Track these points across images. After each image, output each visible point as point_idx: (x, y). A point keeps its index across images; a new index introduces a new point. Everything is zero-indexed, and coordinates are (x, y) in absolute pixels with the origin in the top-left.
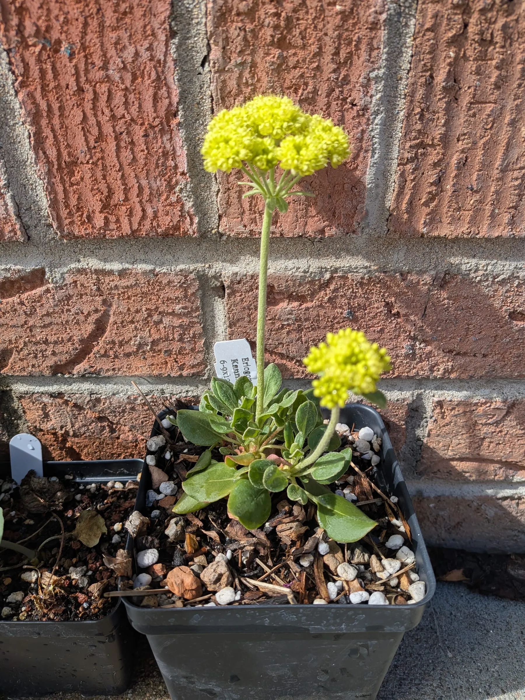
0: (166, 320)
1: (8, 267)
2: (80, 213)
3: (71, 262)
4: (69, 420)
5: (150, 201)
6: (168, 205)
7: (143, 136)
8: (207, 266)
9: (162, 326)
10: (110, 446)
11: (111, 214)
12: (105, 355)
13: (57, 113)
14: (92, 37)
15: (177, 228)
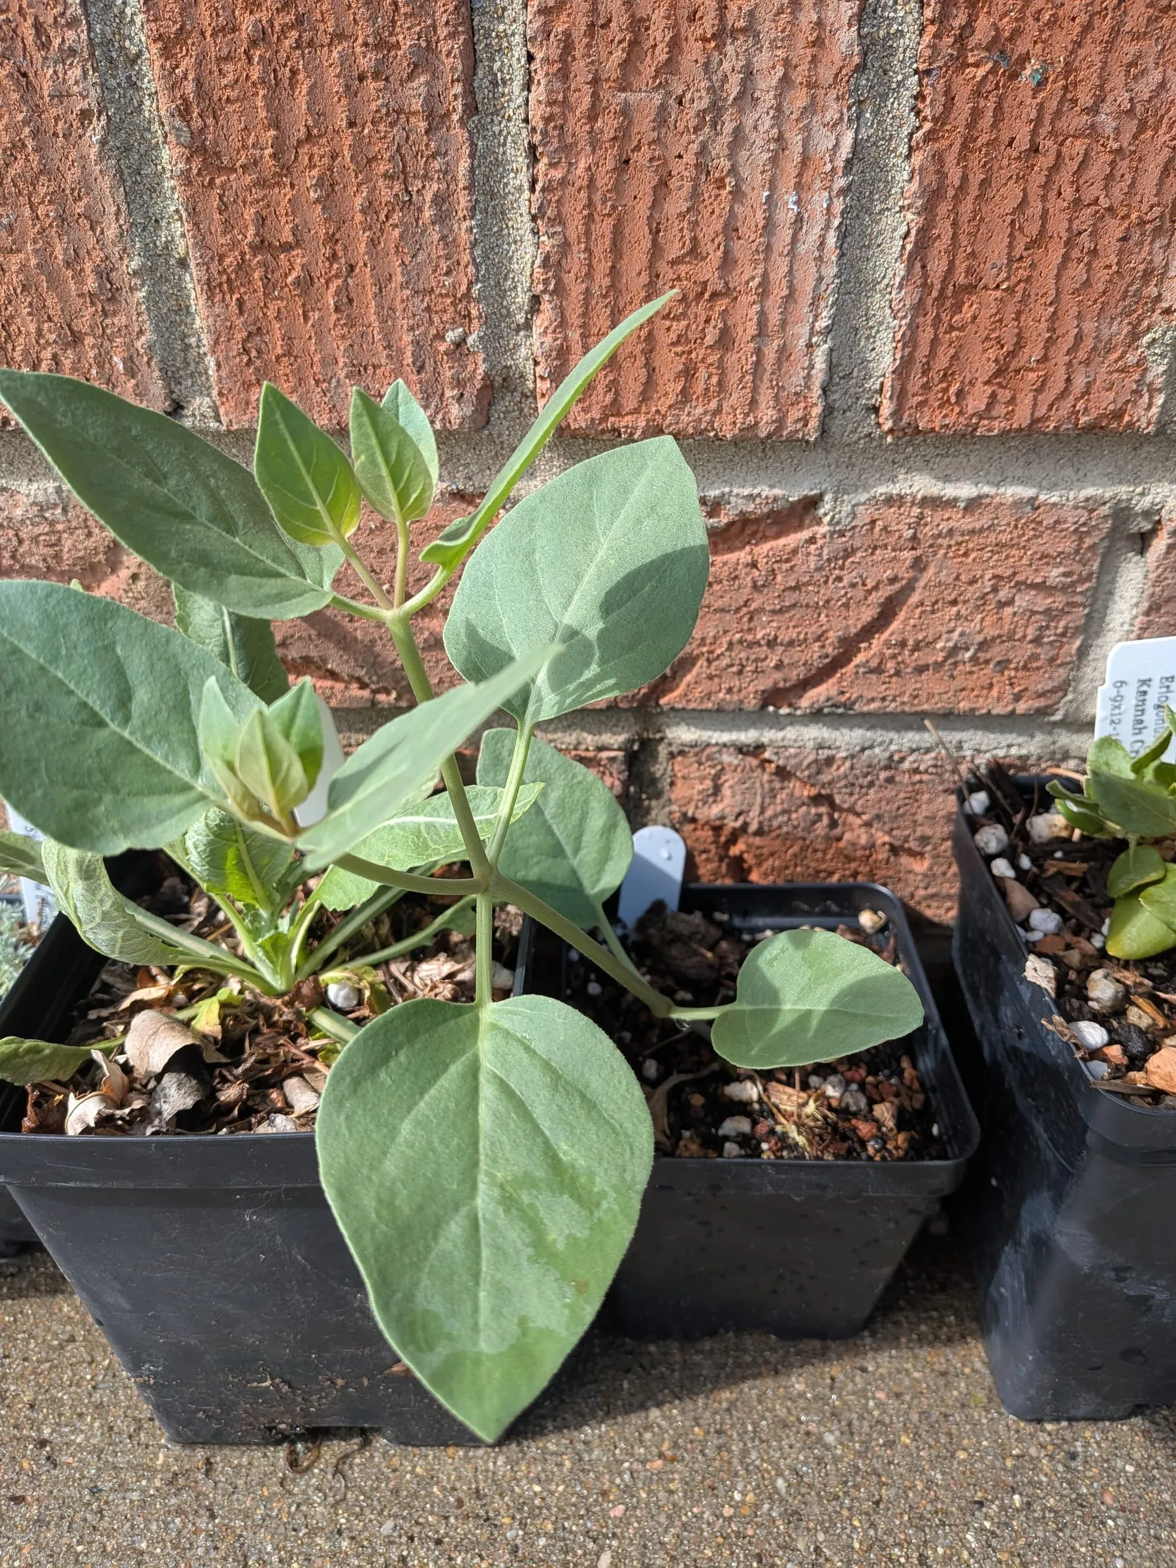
0: (1023, 601)
1: (756, 491)
2: (944, 385)
3: (880, 482)
4: (759, 799)
5: (1087, 363)
6: (1117, 371)
7: (1119, 240)
8: (1139, 490)
9: (1008, 611)
10: (820, 855)
11: (1005, 388)
12: (878, 670)
13: (974, 191)
14: (1091, 52)
15: (1118, 415)
